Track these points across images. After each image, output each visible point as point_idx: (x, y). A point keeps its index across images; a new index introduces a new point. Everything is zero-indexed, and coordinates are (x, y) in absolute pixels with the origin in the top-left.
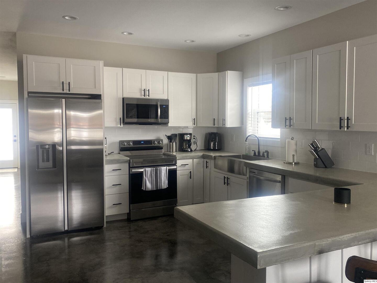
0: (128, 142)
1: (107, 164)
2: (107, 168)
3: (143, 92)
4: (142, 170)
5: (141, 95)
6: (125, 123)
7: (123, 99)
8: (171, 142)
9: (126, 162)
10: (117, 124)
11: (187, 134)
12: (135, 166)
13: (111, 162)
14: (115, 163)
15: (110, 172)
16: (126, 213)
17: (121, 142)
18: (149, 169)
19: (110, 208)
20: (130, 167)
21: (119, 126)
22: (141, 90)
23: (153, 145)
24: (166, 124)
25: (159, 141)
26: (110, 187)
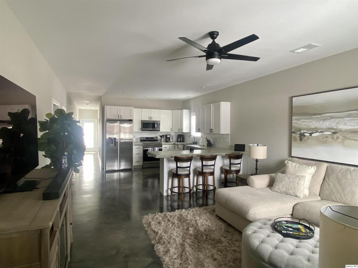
0: (143, 138)
1: (134, 146)
2: (134, 147)
3: (150, 118)
4: (148, 148)
5: (149, 119)
6: (142, 130)
7: (142, 121)
8: (161, 138)
9: (142, 145)
10: (139, 131)
11: (168, 135)
12: (145, 147)
13: (136, 145)
14: (137, 146)
15: (135, 149)
16: (141, 165)
17: (141, 138)
18: (150, 148)
19: (135, 163)
20: (143, 147)
21: (140, 131)
22: (149, 117)
23: (154, 139)
24: (159, 130)
25: (157, 137)
26: (135, 155)
